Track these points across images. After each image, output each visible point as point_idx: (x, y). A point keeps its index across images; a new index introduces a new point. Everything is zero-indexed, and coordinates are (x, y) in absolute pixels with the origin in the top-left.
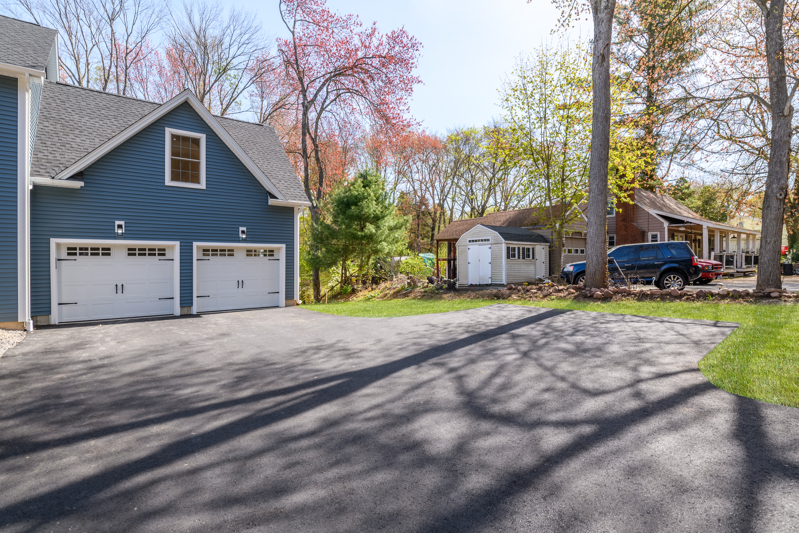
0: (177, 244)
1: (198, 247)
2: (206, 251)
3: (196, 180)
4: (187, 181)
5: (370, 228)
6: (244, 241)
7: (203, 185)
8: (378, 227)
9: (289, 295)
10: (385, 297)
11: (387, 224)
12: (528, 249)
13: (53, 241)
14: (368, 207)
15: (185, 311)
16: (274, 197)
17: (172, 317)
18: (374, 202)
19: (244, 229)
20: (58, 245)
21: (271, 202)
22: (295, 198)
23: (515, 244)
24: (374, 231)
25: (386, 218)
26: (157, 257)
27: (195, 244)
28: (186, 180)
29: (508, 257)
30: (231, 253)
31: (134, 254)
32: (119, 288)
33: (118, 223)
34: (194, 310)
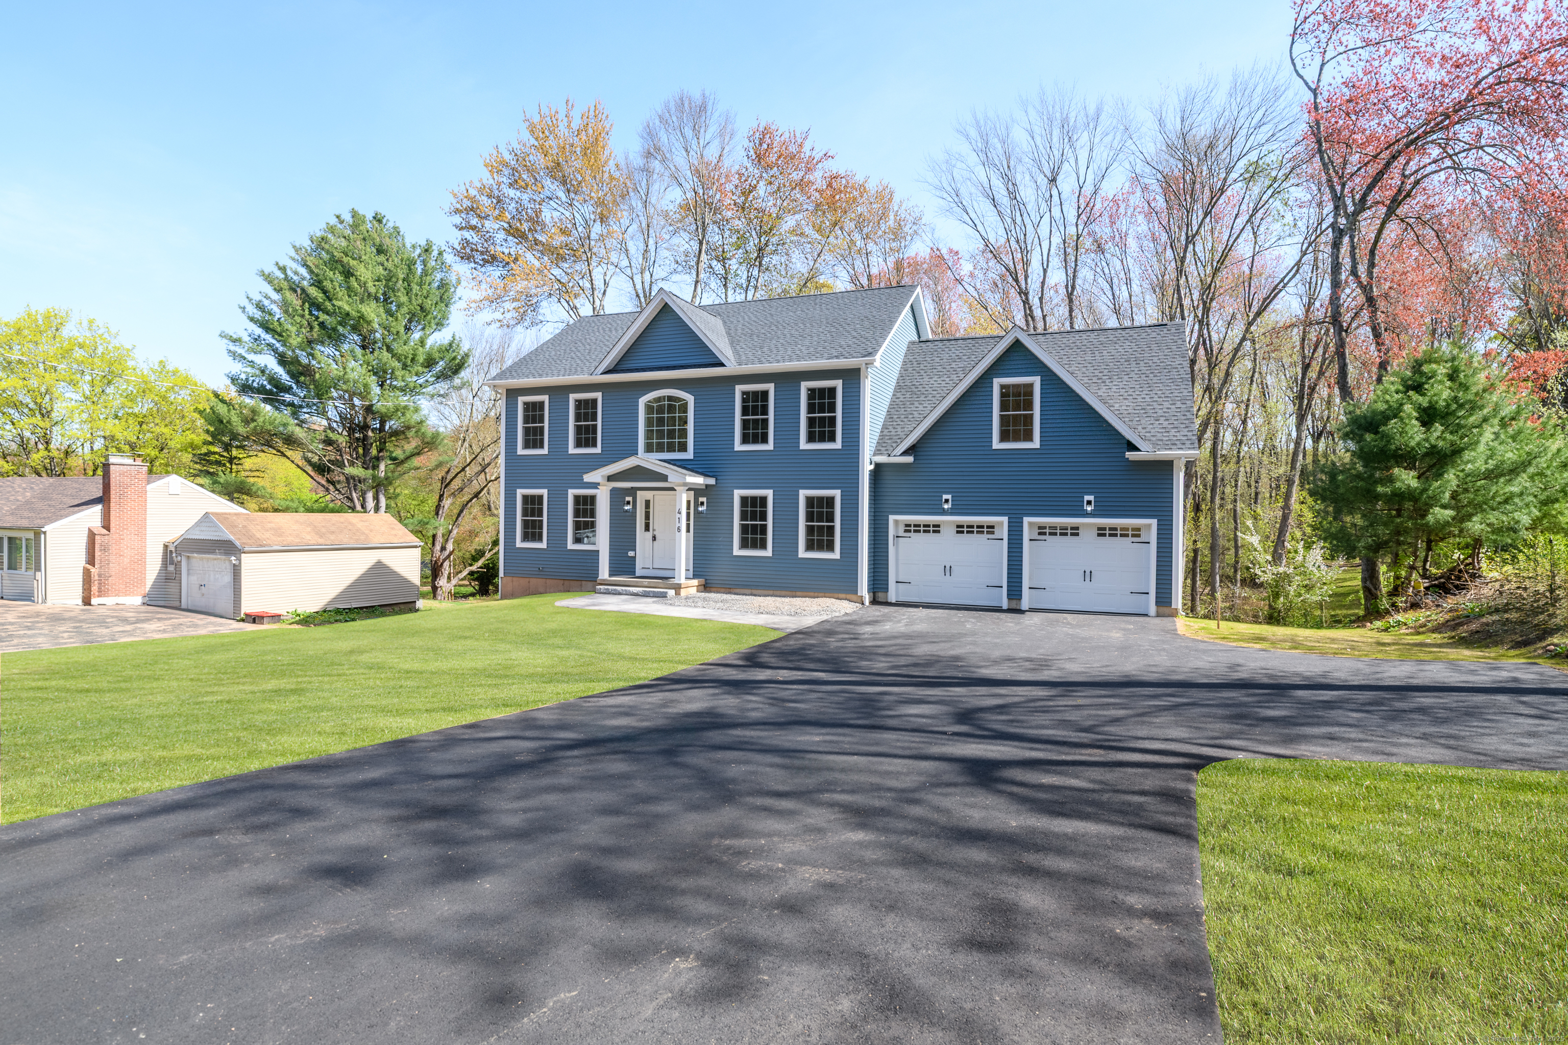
0: (1005, 520)
1: (1030, 524)
2: (1042, 530)
6: (1092, 515)
7: (1036, 444)
9: (1164, 598)
13: (892, 518)
15: (1014, 605)
16: (1132, 447)
17: (998, 610)
19: (1091, 498)
20: (896, 522)
21: (1131, 455)
22: (1173, 446)
26: (986, 536)
27: (1026, 520)
28: (1017, 439)
30: (1075, 532)
31: (962, 532)
32: (948, 570)
33: (945, 497)
34: (1025, 604)
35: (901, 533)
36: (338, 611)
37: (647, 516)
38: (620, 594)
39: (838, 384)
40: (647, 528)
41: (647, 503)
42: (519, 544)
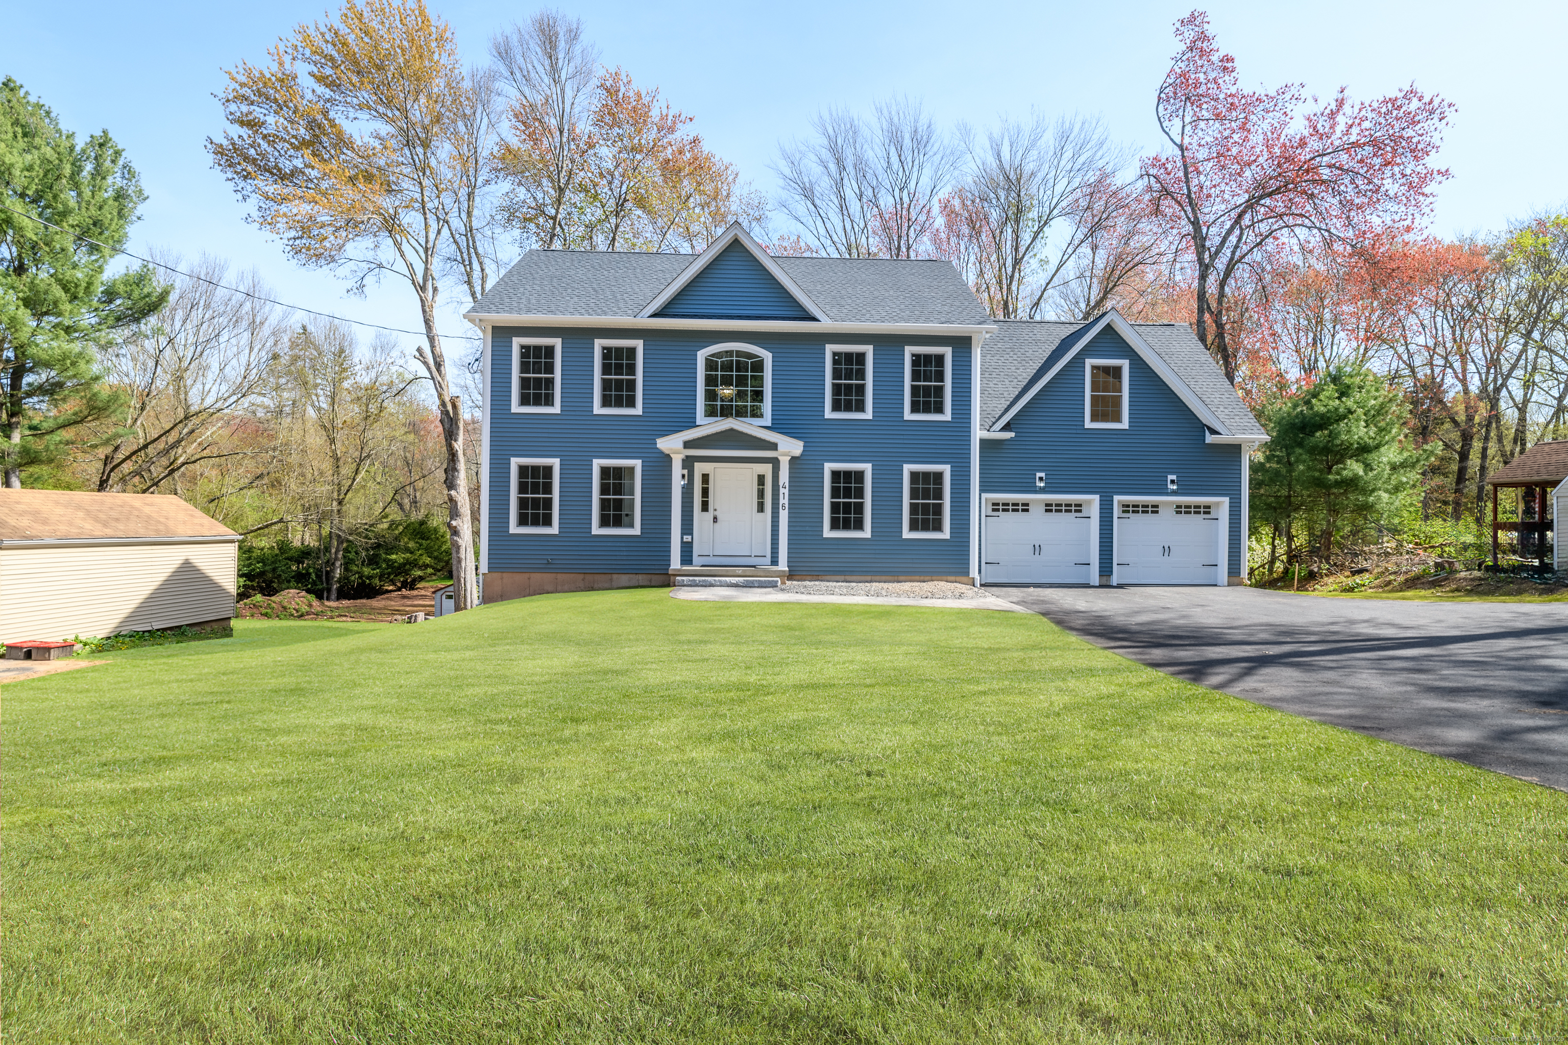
0: (1096, 498)
1: (1121, 502)
2: (1126, 508)
3: (1118, 419)
4: (1107, 421)
5: (1354, 467)
6: (1174, 493)
7: (1125, 424)
8: (1368, 467)
9: (1234, 570)
10: (1386, 586)
11: (1385, 460)
13: (984, 496)
14: (1349, 432)
15: (1105, 581)
16: (1214, 432)
17: (1087, 586)
18: (1363, 423)
19: (1174, 477)
20: (987, 500)
21: (1210, 439)
22: (1244, 430)
24: (1361, 473)
25: (1382, 449)
26: (1074, 515)
27: (1116, 498)
28: (1107, 419)
30: (1155, 509)
31: (1051, 511)
32: (1037, 549)
33: (1039, 475)
34: (1115, 580)
35: (990, 513)
36: (132, 635)
37: (705, 492)
38: (711, 585)
39: (947, 352)
40: (705, 507)
41: (705, 478)
42: (514, 528)
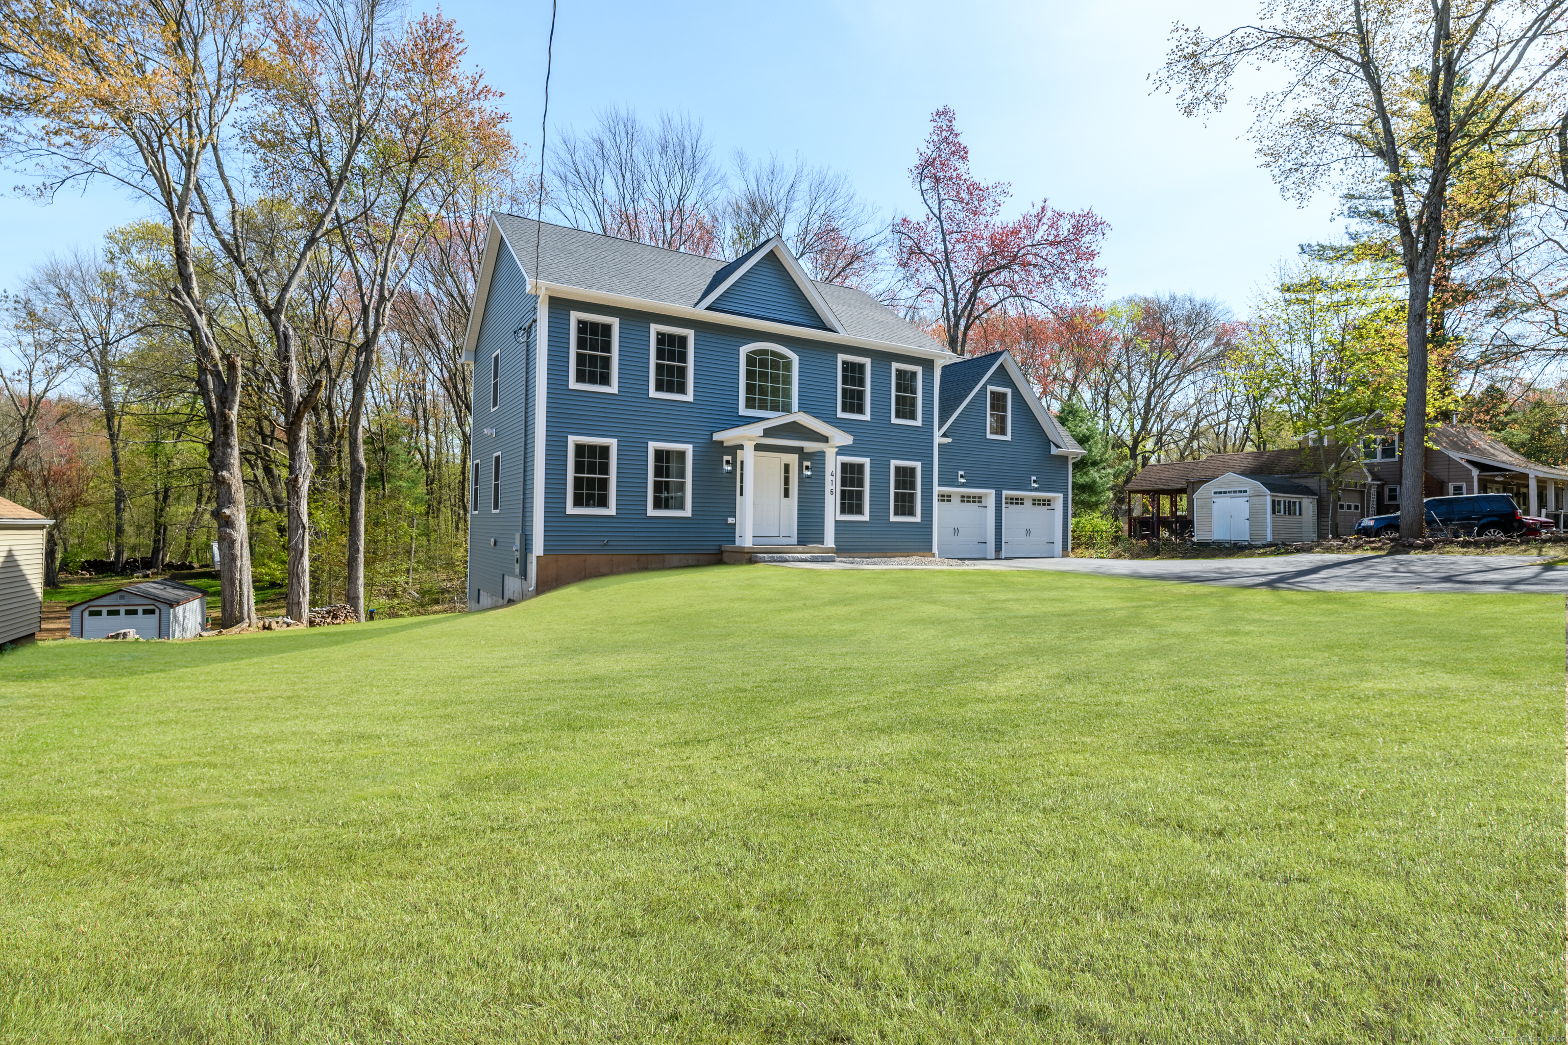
0: (993, 491)
1: (1005, 496)
3: (1005, 433)
4: (999, 434)
7: (1009, 437)
9: (1065, 546)
12: (1294, 503)
15: (998, 555)
16: (1058, 447)
19: (1035, 476)
21: (1054, 451)
23: (1282, 497)
26: (977, 504)
28: (997, 432)
29: (1274, 512)
33: (960, 472)
34: (1003, 554)
39: (919, 370)
42: (571, 509)
